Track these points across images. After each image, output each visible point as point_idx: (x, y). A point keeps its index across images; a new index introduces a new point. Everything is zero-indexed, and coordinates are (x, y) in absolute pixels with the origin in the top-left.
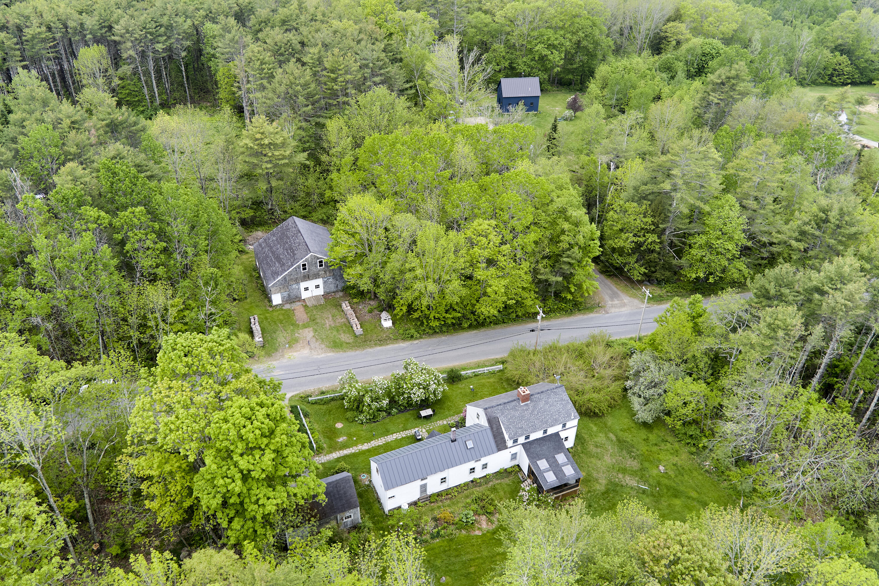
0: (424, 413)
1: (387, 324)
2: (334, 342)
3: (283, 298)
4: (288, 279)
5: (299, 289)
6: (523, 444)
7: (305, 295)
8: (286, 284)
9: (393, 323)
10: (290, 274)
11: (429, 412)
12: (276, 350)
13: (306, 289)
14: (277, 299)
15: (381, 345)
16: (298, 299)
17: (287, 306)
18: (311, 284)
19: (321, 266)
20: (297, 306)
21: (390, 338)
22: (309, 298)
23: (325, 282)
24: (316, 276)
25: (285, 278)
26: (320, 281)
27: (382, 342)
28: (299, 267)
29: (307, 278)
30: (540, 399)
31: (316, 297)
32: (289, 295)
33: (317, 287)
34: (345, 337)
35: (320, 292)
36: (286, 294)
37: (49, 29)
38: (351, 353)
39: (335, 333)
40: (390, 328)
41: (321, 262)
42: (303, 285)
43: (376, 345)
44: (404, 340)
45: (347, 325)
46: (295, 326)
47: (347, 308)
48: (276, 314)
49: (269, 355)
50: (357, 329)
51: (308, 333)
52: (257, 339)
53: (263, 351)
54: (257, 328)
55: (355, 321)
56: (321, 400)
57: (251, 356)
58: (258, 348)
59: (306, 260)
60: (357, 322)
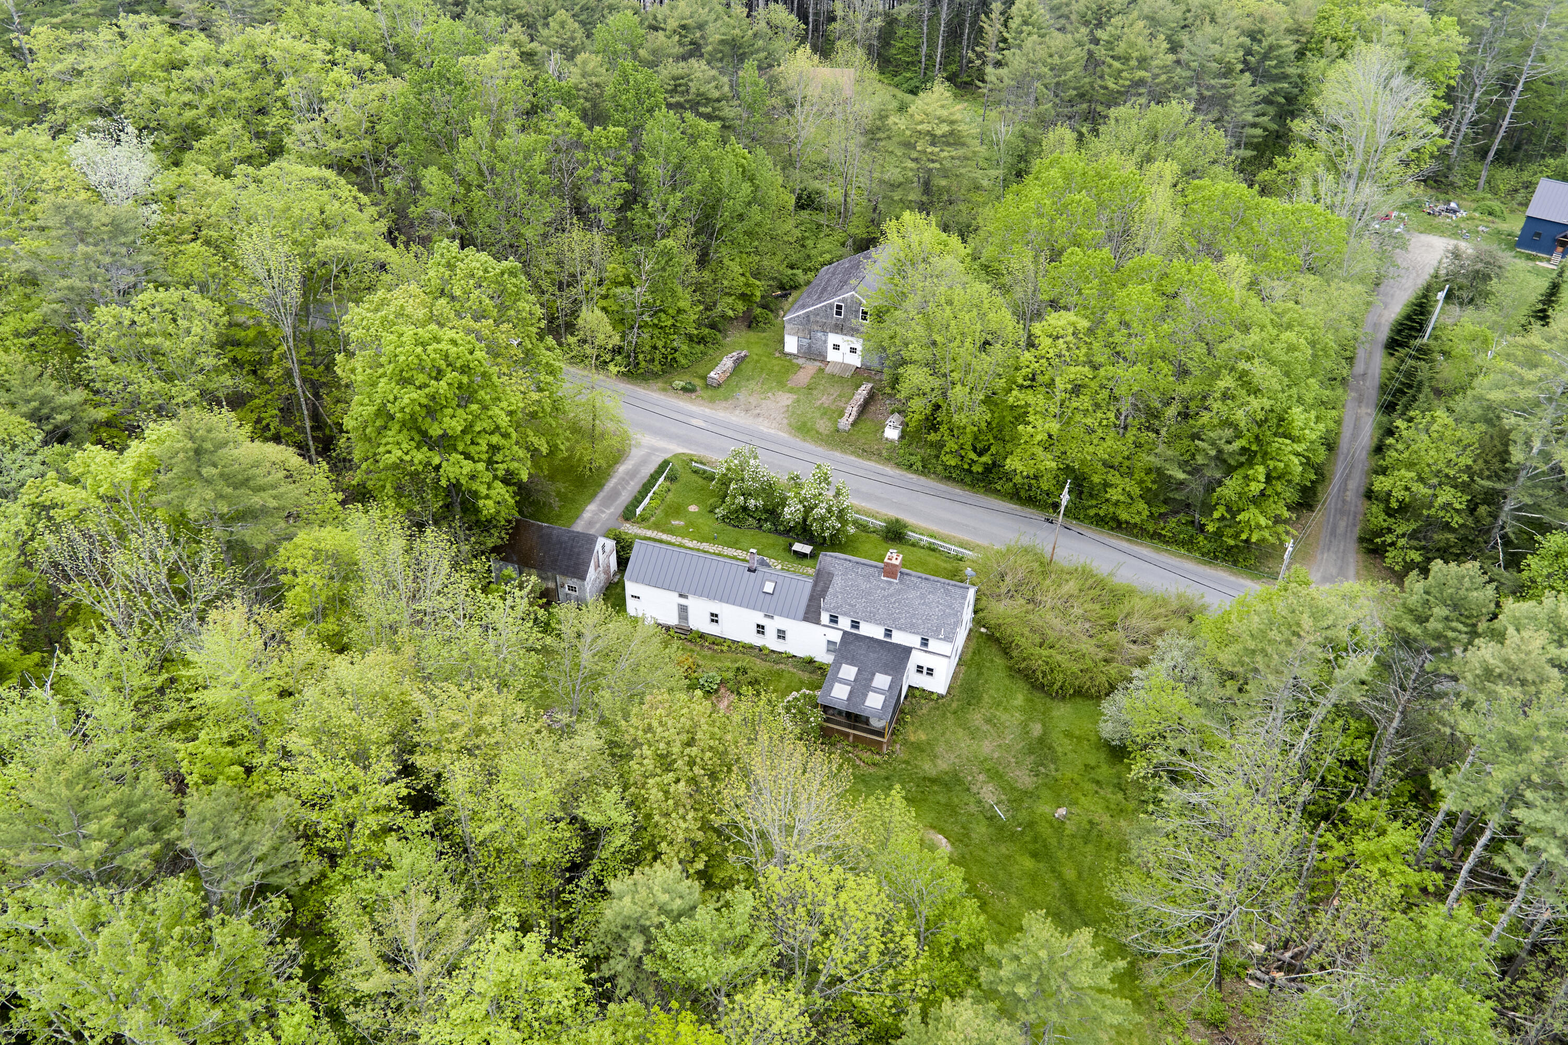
0: (797, 547)
1: (892, 433)
2: (804, 424)
3: (800, 347)
4: (812, 318)
5: (825, 342)
6: (845, 633)
7: (832, 356)
8: (807, 326)
9: (902, 437)
10: (816, 313)
11: (807, 549)
12: (726, 399)
13: (836, 347)
14: (791, 344)
15: (859, 456)
16: (821, 357)
17: (801, 361)
18: (844, 341)
19: (864, 318)
20: (811, 367)
21: (880, 455)
22: (836, 363)
23: (866, 348)
24: (854, 332)
25: (807, 315)
26: (858, 343)
27: (866, 453)
28: (831, 306)
29: (840, 329)
30: (915, 587)
31: (846, 367)
32: (810, 347)
33: (853, 350)
34: (823, 425)
35: (855, 361)
36: (805, 342)
38: (810, 446)
39: (818, 414)
40: (892, 441)
41: (864, 312)
42: (833, 338)
43: (852, 453)
44: (898, 465)
45: (841, 415)
46: (781, 385)
47: (863, 392)
48: (776, 364)
49: (712, 400)
50: (845, 422)
51: (786, 399)
52: (712, 374)
53: (710, 392)
54: (727, 363)
55: (852, 410)
56: (705, 472)
57: (688, 390)
58: (707, 386)
59: (843, 300)
60: (854, 413)
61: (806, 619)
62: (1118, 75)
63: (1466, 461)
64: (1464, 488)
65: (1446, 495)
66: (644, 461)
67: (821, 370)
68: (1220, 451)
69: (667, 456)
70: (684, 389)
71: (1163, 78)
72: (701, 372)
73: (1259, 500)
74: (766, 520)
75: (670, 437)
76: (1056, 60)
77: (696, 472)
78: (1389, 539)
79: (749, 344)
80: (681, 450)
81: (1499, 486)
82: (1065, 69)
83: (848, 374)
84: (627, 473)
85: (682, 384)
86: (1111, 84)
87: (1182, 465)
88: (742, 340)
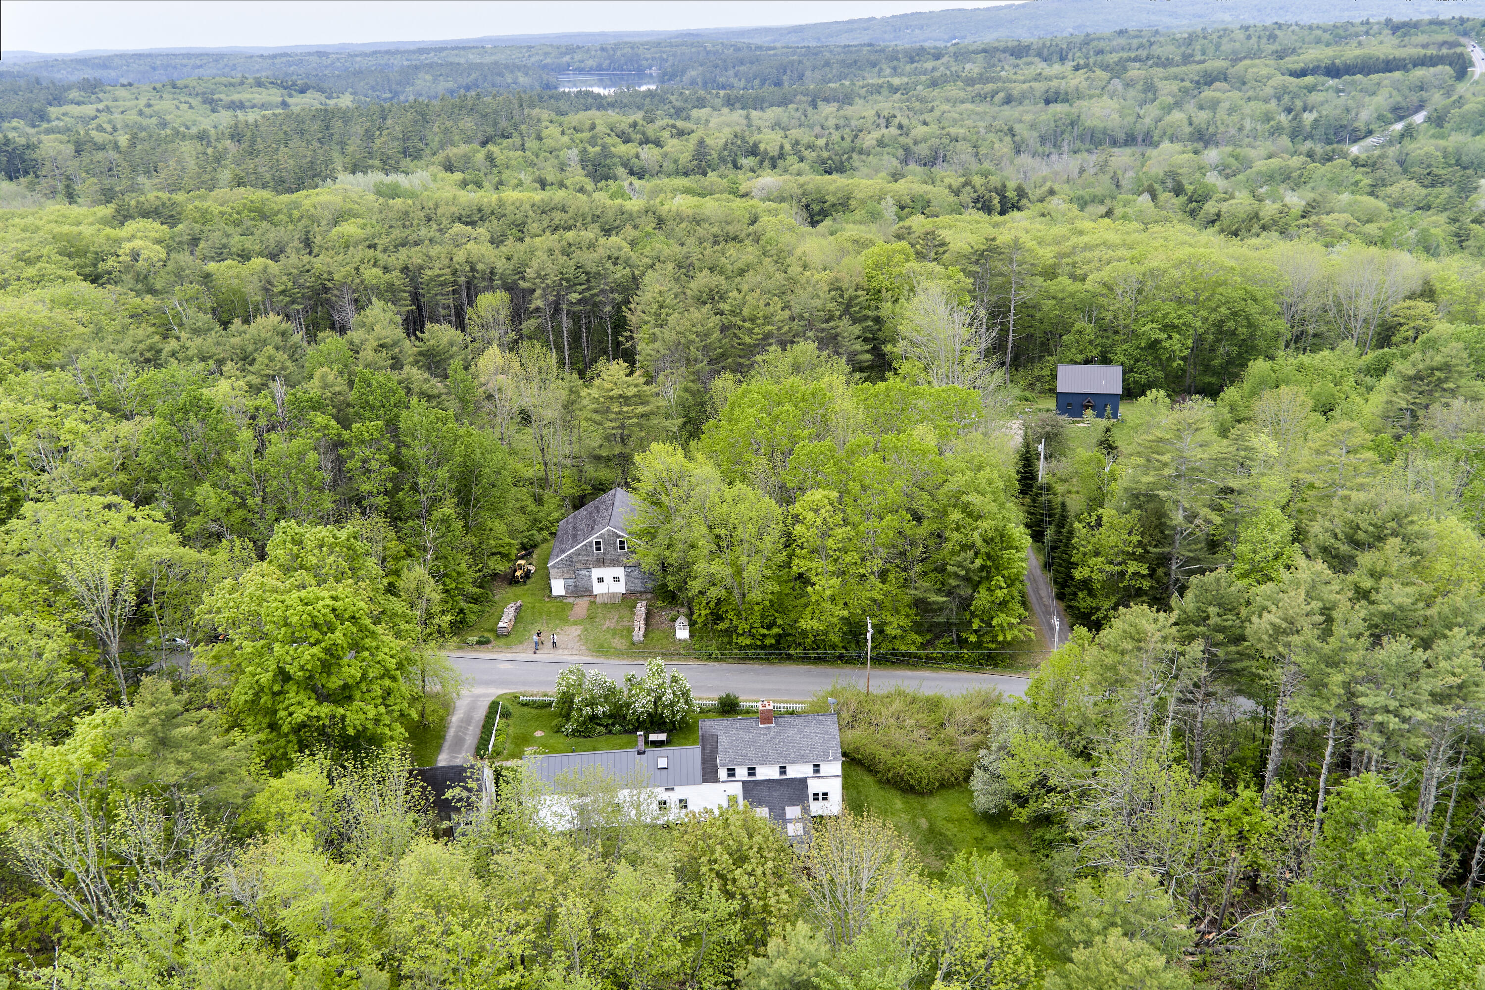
0: (653, 737)
1: (683, 634)
2: (601, 646)
3: (567, 588)
4: (575, 559)
5: (590, 577)
6: (744, 782)
7: (598, 589)
8: (571, 567)
9: (693, 635)
10: (578, 553)
11: (663, 737)
12: (521, 643)
13: (601, 580)
14: (558, 587)
16: (587, 592)
17: (571, 600)
18: (608, 573)
19: (622, 548)
20: (582, 604)
22: (604, 594)
23: (627, 575)
24: (615, 563)
25: (570, 557)
26: (620, 572)
27: (665, 655)
28: (590, 544)
29: (601, 562)
30: (791, 726)
31: (614, 595)
32: (576, 585)
33: (616, 579)
34: (619, 643)
35: (621, 588)
36: (571, 582)
37: (454, 273)
38: (615, 662)
39: (609, 636)
40: (685, 641)
41: (622, 542)
42: (596, 573)
44: (698, 658)
45: (630, 630)
46: (565, 620)
47: (641, 609)
48: (550, 606)
49: (508, 646)
50: (639, 634)
51: (575, 631)
52: (501, 624)
53: (503, 640)
54: (509, 613)
55: (640, 624)
56: (534, 702)
57: (483, 643)
58: (498, 636)
59: (601, 537)
60: (643, 626)
61: (705, 780)
62: (750, 331)
63: (1135, 539)
64: (1140, 559)
65: (1133, 567)
66: (472, 708)
67: (593, 603)
68: (968, 571)
69: (493, 698)
70: (479, 643)
71: (786, 328)
72: (487, 626)
73: (1003, 605)
74: (613, 725)
75: (487, 683)
76: (700, 328)
77: (525, 705)
78: (1100, 615)
79: (517, 598)
80: (501, 692)
81: (1166, 550)
82: (707, 335)
83: (618, 600)
84: (462, 721)
85: (476, 639)
86: (747, 340)
87: (939, 591)
88: (510, 595)
